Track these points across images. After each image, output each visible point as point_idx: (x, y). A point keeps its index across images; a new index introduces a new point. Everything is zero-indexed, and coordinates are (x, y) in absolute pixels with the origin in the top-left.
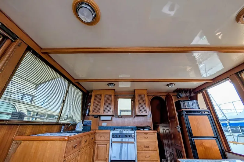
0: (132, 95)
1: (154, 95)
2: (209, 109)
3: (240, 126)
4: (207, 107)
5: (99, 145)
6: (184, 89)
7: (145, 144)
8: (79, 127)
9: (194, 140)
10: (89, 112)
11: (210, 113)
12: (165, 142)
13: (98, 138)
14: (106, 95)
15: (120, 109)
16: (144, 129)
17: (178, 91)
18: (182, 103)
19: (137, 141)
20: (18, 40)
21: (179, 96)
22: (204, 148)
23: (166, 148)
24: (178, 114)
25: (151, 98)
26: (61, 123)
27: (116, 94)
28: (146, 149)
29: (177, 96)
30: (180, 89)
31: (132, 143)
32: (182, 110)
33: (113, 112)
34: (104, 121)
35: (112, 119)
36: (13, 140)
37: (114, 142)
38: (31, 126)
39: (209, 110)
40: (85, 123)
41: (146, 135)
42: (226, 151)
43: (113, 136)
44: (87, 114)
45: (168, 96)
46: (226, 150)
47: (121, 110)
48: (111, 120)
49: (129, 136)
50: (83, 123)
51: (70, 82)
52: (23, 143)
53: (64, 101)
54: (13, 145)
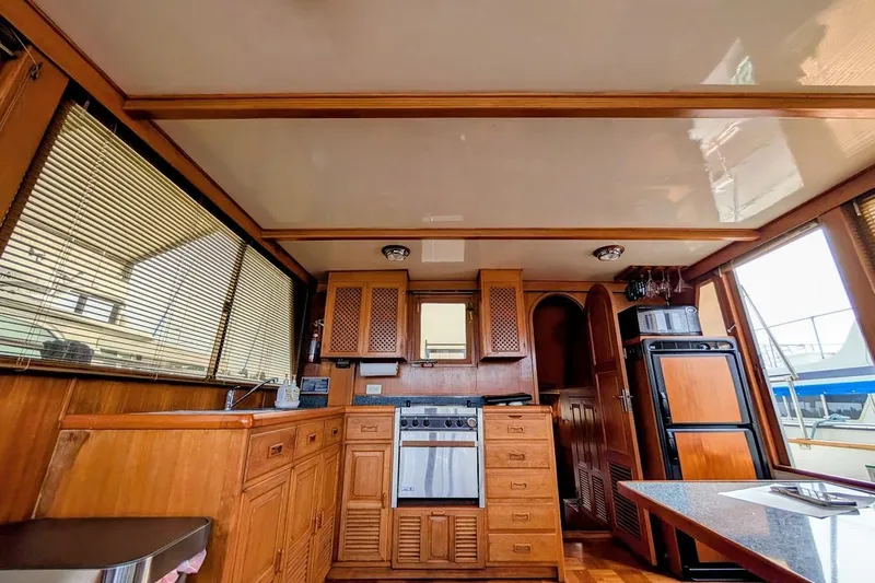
0: (468, 290)
1: (546, 292)
2: (734, 333)
3: (825, 396)
4: (727, 328)
5: (357, 454)
6: (653, 268)
7: (513, 447)
8: (288, 398)
9: (673, 434)
10: (318, 350)
11: (735, 348)
12: (578, 448)
13: (353, 431)
14: (377, 292)
15: (427, 345)
16: (507, 403)
17: (632, 276)
18: (641, 317)
19: (485, 439)
20: (28, 51)
21: (634, 291)
22: (704, 459)
23: (580, 467)
24: (628, 354)
25: (535, 300)
26: (222, 382)
27: (415, 286)
28: (515, 463)
29: (626, 293)
30: (640, 267)
31: (470, 445)
32: (642, 338)
33: (402, 347)
34: (373, 380)
35: (399, 370)
36: (58, 427)
37: (407, 444)
38: (116, 383)
39: (732, 340)
40: (305, 385)
41: (516, 420)
42: (774, 467)
43: (403, 423)
44: (312, 357)
45: (597, 292)
46: (776, 463)
47: (429, 347)
48: (397, 376)
49: (459, 423)
50: (298, 385)
51: (247, 239)
52: (96, 438)
53: (228, 307)
54: (61, 443)
